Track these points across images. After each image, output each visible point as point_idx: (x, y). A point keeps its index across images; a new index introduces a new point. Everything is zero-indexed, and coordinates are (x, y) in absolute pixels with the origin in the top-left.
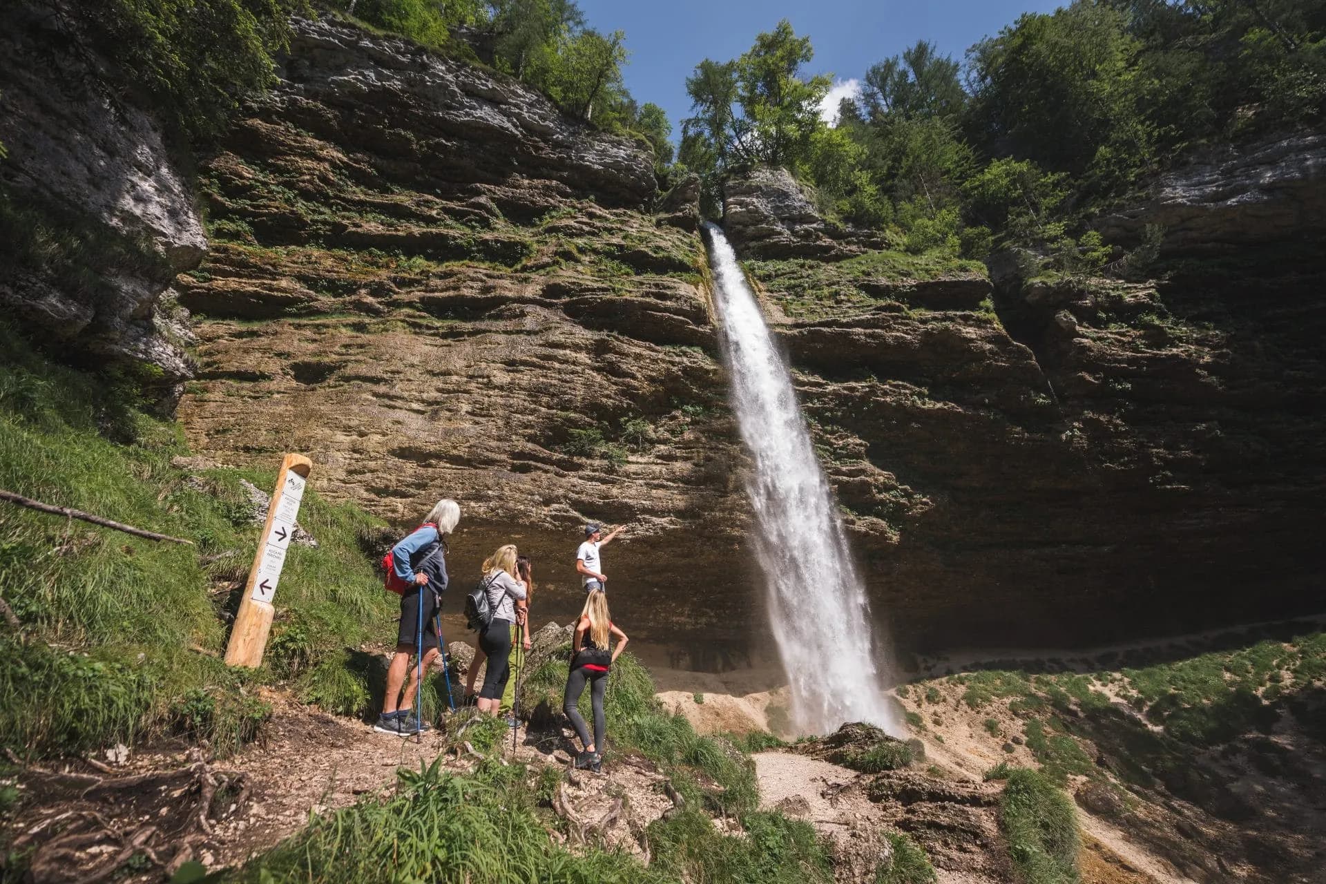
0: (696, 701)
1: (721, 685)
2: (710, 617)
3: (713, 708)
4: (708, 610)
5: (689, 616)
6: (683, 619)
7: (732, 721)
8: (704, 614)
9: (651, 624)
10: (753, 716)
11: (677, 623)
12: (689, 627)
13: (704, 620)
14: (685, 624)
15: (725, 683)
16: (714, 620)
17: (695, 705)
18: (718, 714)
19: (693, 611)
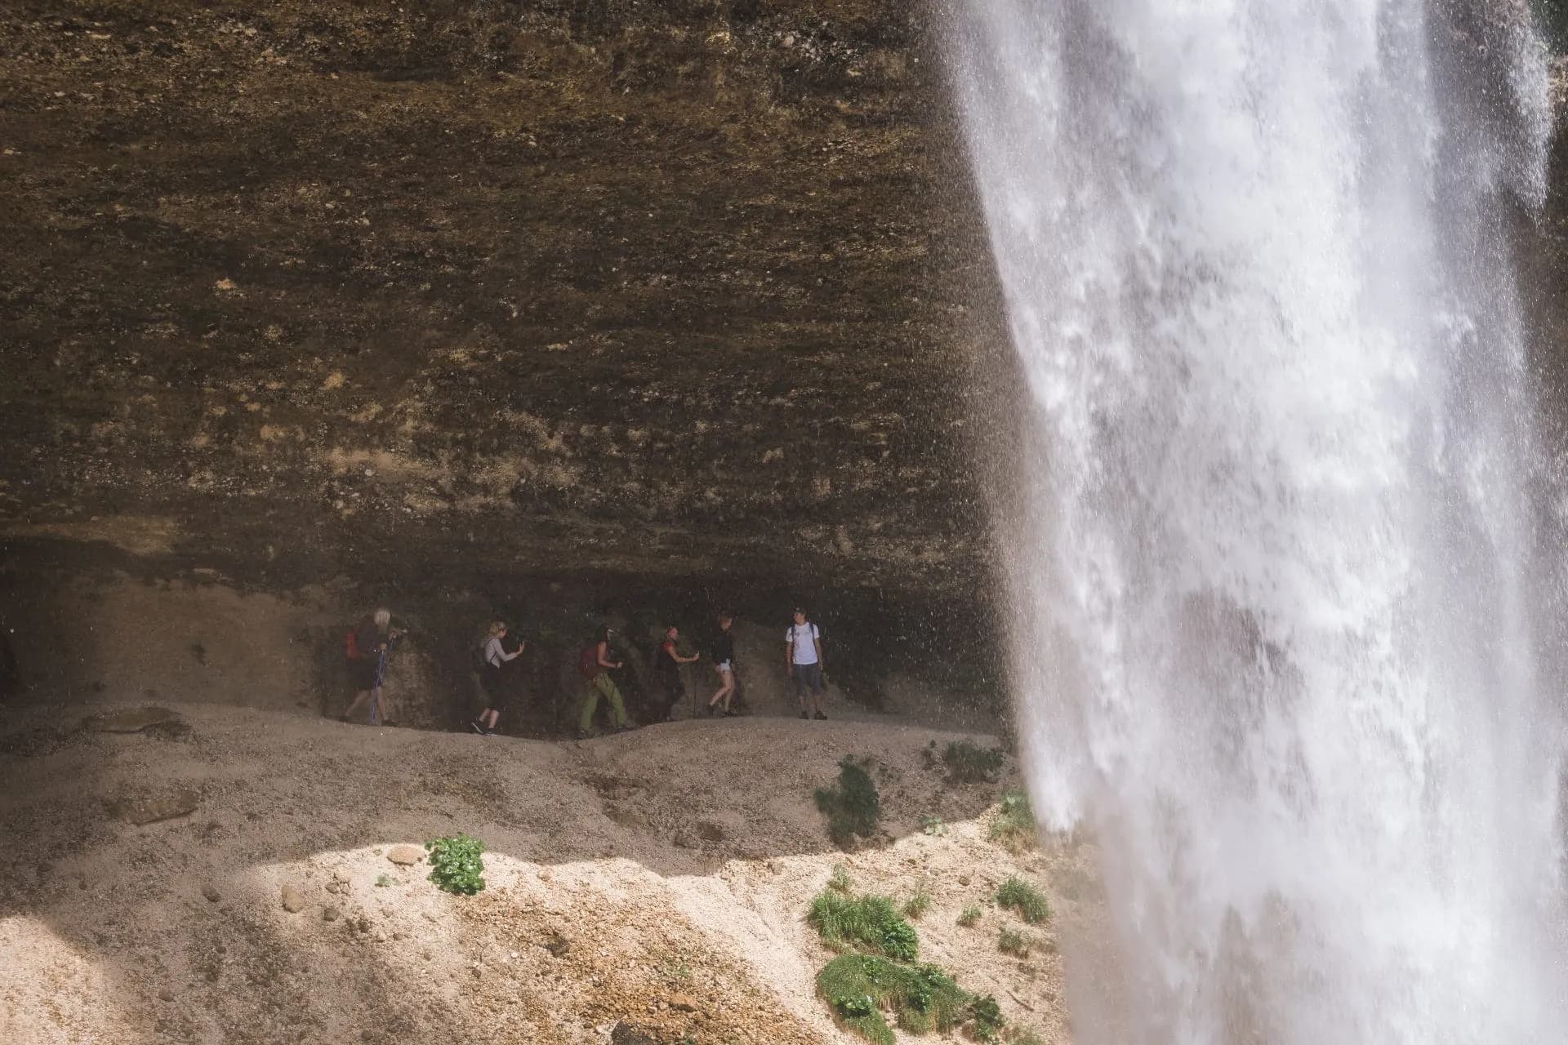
0: (442, 878)
1: (579, 791)
2: (542, 457)
3: (533, 911)
4: (536, 424)
5: (424, 447)
6: (386, 459)
7: (634, 979)
8: (502, 440)
9: (202, 481)
10: (750, 950)
11: (352, 479)
12: (420, 504)
13: (507, 470)
14: (399, 487)
15: (605, 786)
16: (564, 476)
17: (437, 901)
18: (557, 945)
19: (444, 419)
